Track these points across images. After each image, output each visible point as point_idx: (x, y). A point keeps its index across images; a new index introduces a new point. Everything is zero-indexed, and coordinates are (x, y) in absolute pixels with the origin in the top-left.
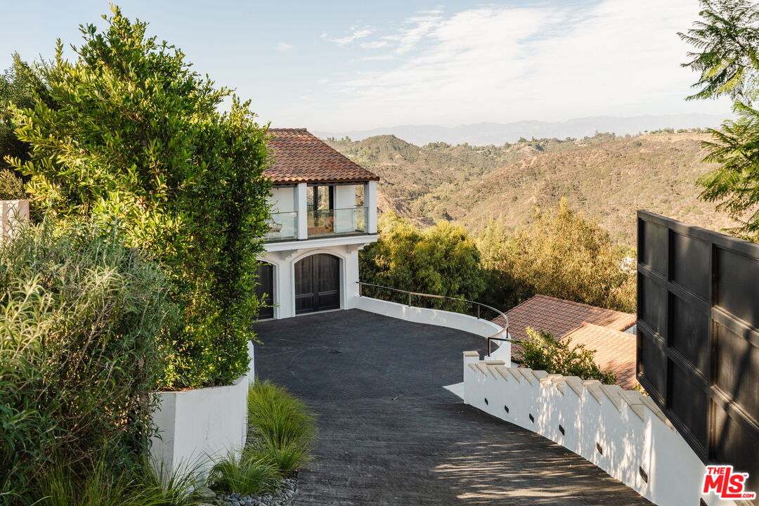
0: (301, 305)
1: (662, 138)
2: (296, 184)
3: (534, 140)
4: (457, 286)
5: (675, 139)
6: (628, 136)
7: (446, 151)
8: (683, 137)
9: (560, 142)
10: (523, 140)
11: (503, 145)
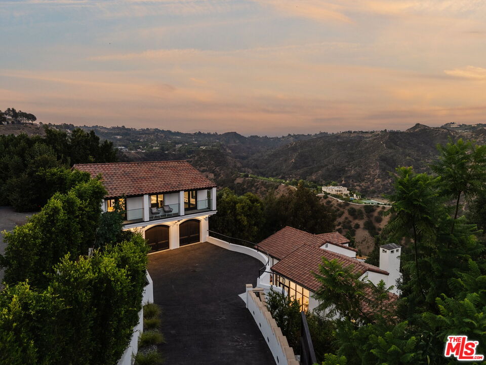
0: (182, 242)
1: (346, 135)
2: (179, 192)
3: (294, 135)
4: (254, 222)
5: (352, 135)
6: (333, 133)
7: (257, 139)
8: (355, 135)
9: (305, 136)
10: (289, 135)
11: (281, 137)
